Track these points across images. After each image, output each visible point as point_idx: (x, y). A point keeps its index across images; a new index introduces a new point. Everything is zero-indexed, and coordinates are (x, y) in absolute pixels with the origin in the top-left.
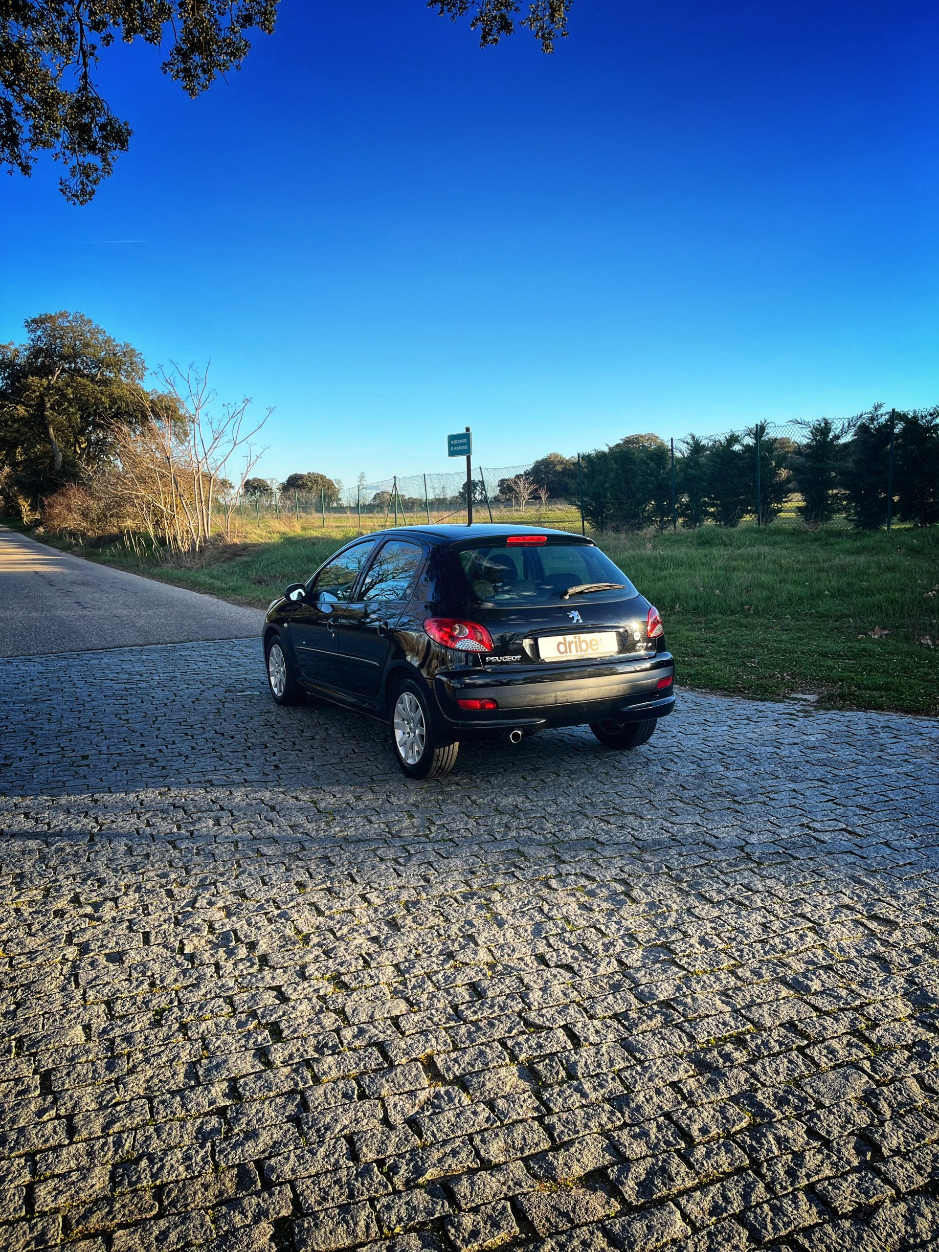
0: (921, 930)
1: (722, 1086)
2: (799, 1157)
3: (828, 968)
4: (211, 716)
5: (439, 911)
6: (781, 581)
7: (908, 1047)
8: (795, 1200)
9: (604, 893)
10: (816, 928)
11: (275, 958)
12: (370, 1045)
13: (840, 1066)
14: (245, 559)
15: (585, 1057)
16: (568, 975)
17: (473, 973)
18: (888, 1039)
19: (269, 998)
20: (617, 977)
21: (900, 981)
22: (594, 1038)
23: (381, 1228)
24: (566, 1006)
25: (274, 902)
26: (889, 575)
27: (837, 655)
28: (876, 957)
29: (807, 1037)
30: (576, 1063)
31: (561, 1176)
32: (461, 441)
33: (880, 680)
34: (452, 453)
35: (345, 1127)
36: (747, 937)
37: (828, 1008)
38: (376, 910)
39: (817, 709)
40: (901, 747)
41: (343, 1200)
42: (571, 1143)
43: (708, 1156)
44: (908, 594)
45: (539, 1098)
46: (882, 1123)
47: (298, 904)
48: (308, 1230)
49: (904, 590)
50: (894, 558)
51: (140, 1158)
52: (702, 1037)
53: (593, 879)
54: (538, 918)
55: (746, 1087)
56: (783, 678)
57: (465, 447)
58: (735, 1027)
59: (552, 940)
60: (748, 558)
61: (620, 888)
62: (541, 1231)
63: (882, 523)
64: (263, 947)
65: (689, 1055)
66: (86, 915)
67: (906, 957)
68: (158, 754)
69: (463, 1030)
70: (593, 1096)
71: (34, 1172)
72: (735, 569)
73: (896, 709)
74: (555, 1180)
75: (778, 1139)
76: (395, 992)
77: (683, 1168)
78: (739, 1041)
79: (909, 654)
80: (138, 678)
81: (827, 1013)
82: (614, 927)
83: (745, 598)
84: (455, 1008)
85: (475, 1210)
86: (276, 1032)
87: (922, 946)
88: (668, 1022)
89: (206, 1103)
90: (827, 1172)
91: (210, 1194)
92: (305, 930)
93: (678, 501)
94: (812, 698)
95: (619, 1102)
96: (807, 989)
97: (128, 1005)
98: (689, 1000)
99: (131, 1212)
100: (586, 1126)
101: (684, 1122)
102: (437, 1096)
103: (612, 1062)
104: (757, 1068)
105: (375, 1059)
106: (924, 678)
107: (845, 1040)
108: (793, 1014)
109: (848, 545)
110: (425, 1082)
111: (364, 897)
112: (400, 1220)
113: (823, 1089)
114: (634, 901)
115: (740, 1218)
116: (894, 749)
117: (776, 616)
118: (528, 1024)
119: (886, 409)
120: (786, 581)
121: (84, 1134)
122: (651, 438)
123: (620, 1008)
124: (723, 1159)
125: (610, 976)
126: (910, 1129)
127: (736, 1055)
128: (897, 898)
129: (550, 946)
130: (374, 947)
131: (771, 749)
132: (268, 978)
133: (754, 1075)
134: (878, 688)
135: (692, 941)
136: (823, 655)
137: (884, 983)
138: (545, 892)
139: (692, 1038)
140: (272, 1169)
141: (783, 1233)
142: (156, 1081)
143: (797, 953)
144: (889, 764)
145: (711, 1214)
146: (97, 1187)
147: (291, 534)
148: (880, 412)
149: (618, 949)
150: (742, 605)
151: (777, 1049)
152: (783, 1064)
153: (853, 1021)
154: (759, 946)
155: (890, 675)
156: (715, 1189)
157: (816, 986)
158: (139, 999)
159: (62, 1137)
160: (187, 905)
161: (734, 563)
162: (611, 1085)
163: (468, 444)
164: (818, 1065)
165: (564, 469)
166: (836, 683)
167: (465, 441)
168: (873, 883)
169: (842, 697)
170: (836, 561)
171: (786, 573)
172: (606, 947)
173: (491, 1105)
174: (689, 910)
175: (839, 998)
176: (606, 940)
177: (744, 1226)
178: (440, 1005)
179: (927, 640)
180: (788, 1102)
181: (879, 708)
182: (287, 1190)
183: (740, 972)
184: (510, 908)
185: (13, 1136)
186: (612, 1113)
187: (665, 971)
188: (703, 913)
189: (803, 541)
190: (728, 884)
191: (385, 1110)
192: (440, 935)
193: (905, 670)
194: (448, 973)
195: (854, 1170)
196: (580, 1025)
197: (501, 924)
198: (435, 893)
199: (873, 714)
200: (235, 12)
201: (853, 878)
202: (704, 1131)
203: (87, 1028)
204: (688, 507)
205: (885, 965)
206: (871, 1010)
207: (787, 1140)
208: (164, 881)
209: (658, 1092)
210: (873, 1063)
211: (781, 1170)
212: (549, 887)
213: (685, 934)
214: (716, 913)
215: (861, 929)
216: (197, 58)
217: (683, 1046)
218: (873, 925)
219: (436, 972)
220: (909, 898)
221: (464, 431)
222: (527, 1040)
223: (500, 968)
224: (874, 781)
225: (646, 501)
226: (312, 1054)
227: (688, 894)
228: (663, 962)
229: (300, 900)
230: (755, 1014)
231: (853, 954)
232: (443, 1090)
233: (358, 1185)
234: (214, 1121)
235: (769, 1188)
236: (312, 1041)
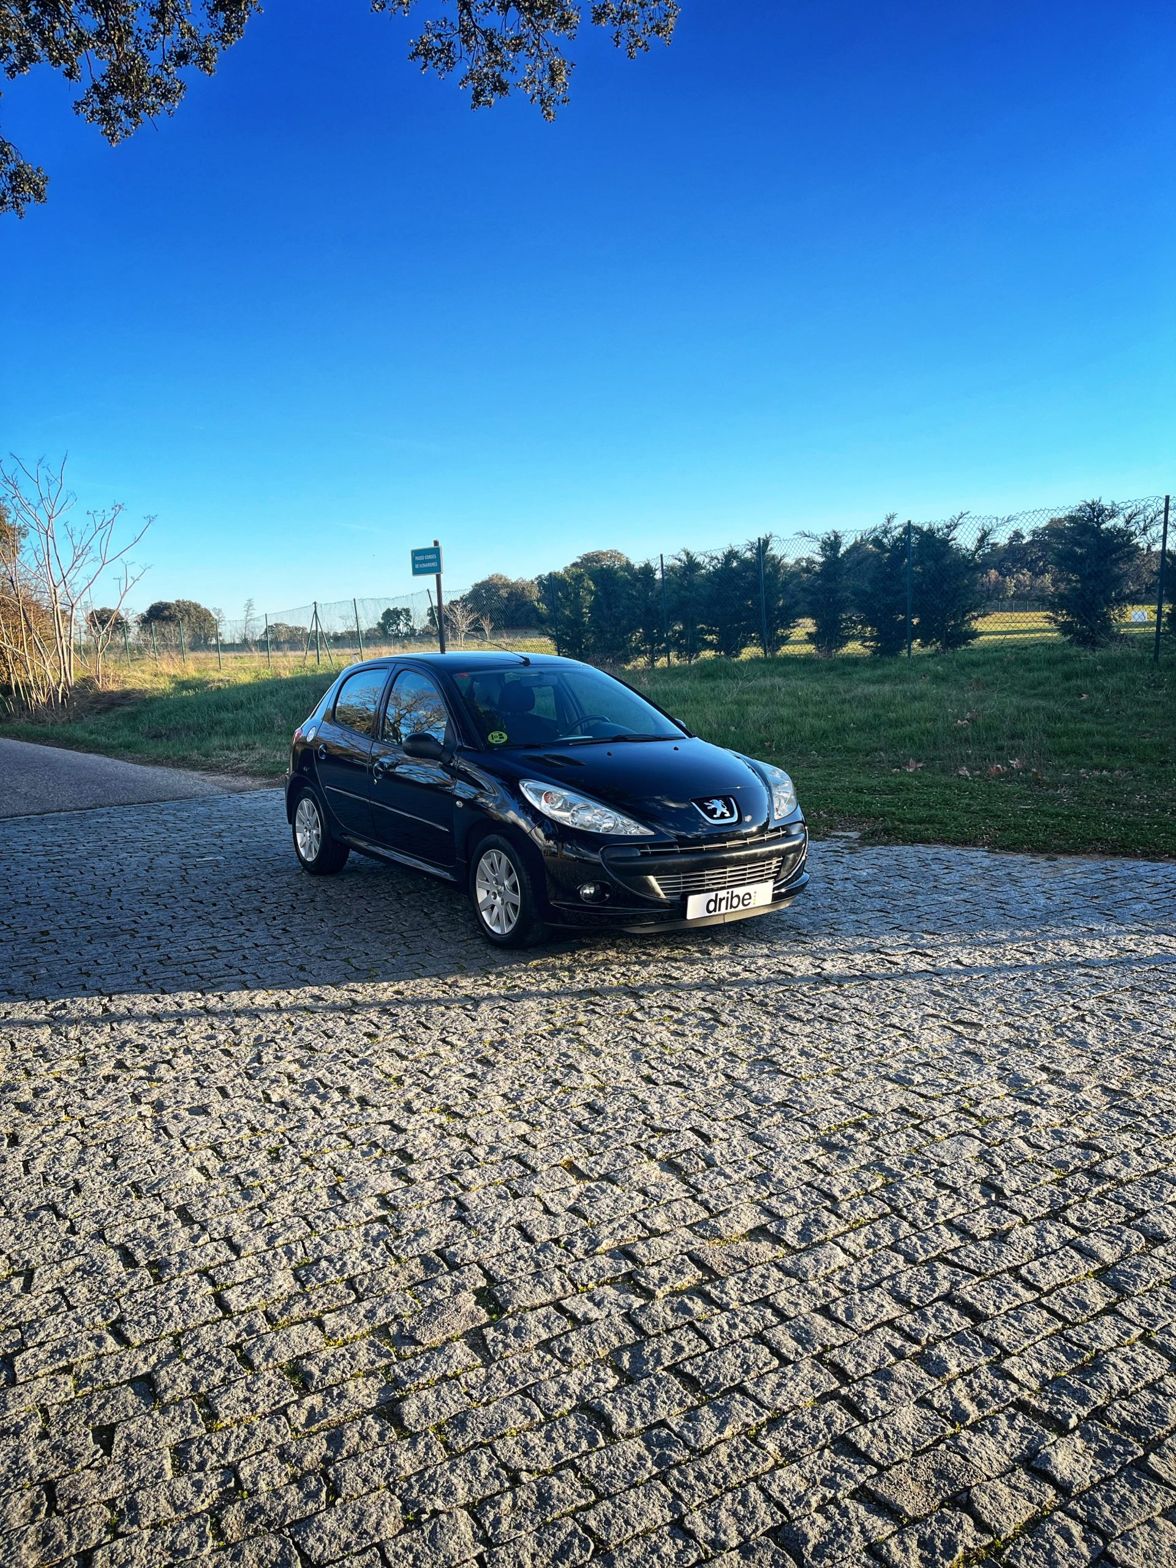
0: (1003, 1028)
1: (851, 1159)
2: (933, 1202)
3: (927, 1064)
4: (177, 884)
5: (527, 1046)
6: (801, 715)
7: (1011, 1117)
8: (937, 1231)
9: (693, 1021)
10: (907, 1034)
11: (374, 1098)
12: (505, 1158)
13: (953, 1135)
14: (128, 709)
15: (718, 1150)
16: (680, 1090)
17: (585, 1095)
18: (991, 1112)
19: (385, 1131)
20: (728, 1088)
21: (993, 1069)
22: (722, 1135)
23: (575, 1285)
24: (688, 1114)
25: (348, 1051)
26: (917, 705)
27: (872, 791)
28: (967, 1053)
29: (919, 1117)
30: (712, 1154)
31: (726, 1233)
32: (430, 557)
33: (923, 813)
34: (416, 572)
35: (510, 1219)
36: (844, 1046)
37: (933, 1094)
38: (462, 1052)
39: (861, 845)
40: (955, 877)
41: (532, 1269)
42: (728, 1211)
43: (853, 1207)
44: (940, 724)
45: (686, 1183)
46: (1000, 1173)
47: (376, 1052)
48: (509, 1292)
49: (935, 720)
50: (921, 686)
51: (317, 1261)
52: (823, 1126)
53: (677, 1010)
54: (633, 1046)
55: (873, 1158)
56: (820, 816)
57: (434, 564)
58: (852, 1116)
59: (653, 1063)
60: (762, 691)
61: (707, 1016)
62: (722, 1273)
63: (901, 648)
64: (356, 1091)
65: (815, 1140)
66: (141, 1078)
67: (994, 1051)
68: (134, 926)
69: (593, 1139)
70: (736, 1177)
71: (214, 1284)
72: (748, 703)
73: (943, 842)
74: (721, 1238)
75: (912, 1191)
76: (512, 1117)
77: (833, 1218)
78: (859, 1126)
79: (947, 786)
80: (56, 849)
81: (933, 1098)
82: (712, 1048)
83: (763, 734)
84: (579, 1124)
85: (658, 1264)
86: (408, 1158)
87: (1007, 1041)
88: (787, 1117)
89: (362, 1214)
90: (960, 1209)
91: (401, 1278)
92: (395, 1074)
93: (670, 627)
94: (855, 835)
95: (763, 1179)
96: (911, 1082)
97: (236, 1148)
98: (803, 1099)
99: (330, 1301)
100: (737, 1198)
101: (825, 1187)
102: (589, 1189)
103: (745, 1152)
104: (880, 1143)
105: (516, 1169)
106: (967, 810)
107: (953, 1116)
108: (902, 1101)
109: (867, 674)
110: (573, 1181)
111: (444, 1041)
112: (591, 1278)
113: (942, 1153)
114: (724, 1025)
115: (894, 1248)
116: (948, 879)
117: (800, 753)
118: (653, 1129)
119: (900, 521)
120: (807, 715)
121: (250, 1249)
122: (615, 555)
123: (741, 1111)
124: (867, 1208)
125: (722, 1087)
126: (1025, 1175)
127: (858, 1135)
128: (977, 1005)
129: (653, 1068)
130: (474, 1083)
131: (822, 885)
132: (375, 1114)
133: (877, 1148)
134: (922, 821)
135: (792, 1053)
136: (859, 791)
137: (979, 1071)
138: (632, 1024)
139: (814, 1127)
140: (455, 1255)
141: (933, 1254)
142: (300, 1203)
143: (894, 1055)
144: (947, 892)
145: (867, 1247)
146: (285, 1287)
147: (186, 677)
148: (893, 525)
149: (722, 1066)
150: (762, 742)
151: (894, 1128)
152: (903, 1139)
153: (957, 1102)
154: (857, 1053)
155: (931, 808)
156: (865, 1230)
157: (917, 1078)
158: (246, 1142)
159: (226, 1253)
160: (252, 1061)
161: (746, 697)
162: (750, 1168)
163: (438, 560)
164: (933, 1137)
165: (511, 594)
166: (877, 818)
167: (433, 557)
168: (952, 994)
169: (886, 831)
170: (859, 691)
171: (807, 706)
172: (710, 1065)
173: (643, 1192)
174: (781, 1029)
175: (941, 1086)
176: (708, 1059)
177: (898, 1252)
178: (563, 1123)
179: (964, 771)
180: (913, 1165)
181: (926, 841)
182: (475, 1267)
183: (844, 1074)
184: (602, 1039)
185: (175, 1259)
186: (758, 1187)
187: (773, 1079)
188: (796, 1030)
189: (817, 671)
190: (814, 1005)
191: (544, 1204)
192: (538, 1067)
193: (946, 802)
194: (560, 1097)
195: (983, 1207)
196: (705, 1126)
197: (597, 1054)
198: (518, 1032)
199: (921, 847)
200: (168, 47)
201: (931, 992)
202: (845, 1191)
203: (202, 1169)
204: (682, 634)
205: (977, 1057)
206: (971, 1092)
207: (919, 1191)
208: (213, 1042)
209: (795, 1168)
210: (982, 1130)
211: (921, 1214)
212: (635, 1019)
213: (784, 1048)
214: (808, 1029)
215: (948, 1032)
216: (119, 99)
217: (808, 1134)
218: (960, 1028)
219: (547, 1098)
220: (989, 1005)
221: (432, 545)
222: (659, 1142)
223: (609, 1089)
224: (934, 909)
225: (633, 629)
226: (449, 1170)
227: (776, 1016)
228: (768, 1072)
229: (376, 1048)
230: (868, 1104)
231: (946, 1052)
232: (592, 1185)
233: (541, 1257)
234: (377, 1228)
235: (912, 1225)
236: (447, 1160)
